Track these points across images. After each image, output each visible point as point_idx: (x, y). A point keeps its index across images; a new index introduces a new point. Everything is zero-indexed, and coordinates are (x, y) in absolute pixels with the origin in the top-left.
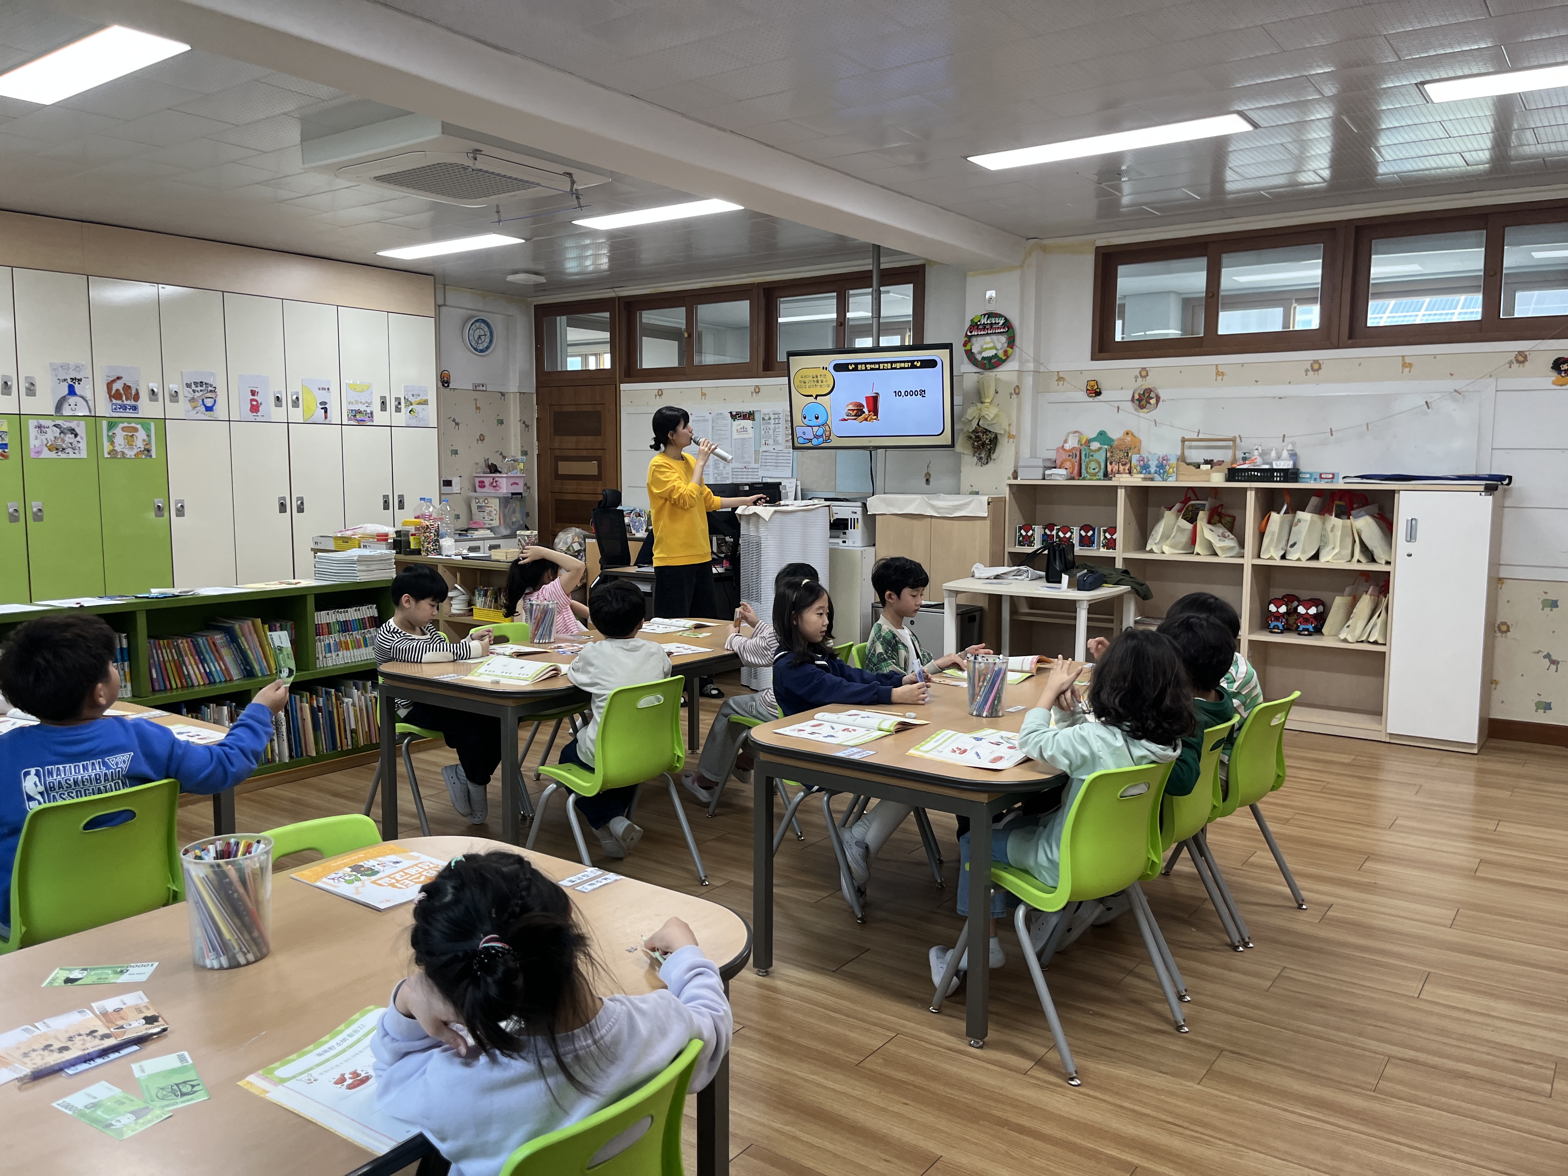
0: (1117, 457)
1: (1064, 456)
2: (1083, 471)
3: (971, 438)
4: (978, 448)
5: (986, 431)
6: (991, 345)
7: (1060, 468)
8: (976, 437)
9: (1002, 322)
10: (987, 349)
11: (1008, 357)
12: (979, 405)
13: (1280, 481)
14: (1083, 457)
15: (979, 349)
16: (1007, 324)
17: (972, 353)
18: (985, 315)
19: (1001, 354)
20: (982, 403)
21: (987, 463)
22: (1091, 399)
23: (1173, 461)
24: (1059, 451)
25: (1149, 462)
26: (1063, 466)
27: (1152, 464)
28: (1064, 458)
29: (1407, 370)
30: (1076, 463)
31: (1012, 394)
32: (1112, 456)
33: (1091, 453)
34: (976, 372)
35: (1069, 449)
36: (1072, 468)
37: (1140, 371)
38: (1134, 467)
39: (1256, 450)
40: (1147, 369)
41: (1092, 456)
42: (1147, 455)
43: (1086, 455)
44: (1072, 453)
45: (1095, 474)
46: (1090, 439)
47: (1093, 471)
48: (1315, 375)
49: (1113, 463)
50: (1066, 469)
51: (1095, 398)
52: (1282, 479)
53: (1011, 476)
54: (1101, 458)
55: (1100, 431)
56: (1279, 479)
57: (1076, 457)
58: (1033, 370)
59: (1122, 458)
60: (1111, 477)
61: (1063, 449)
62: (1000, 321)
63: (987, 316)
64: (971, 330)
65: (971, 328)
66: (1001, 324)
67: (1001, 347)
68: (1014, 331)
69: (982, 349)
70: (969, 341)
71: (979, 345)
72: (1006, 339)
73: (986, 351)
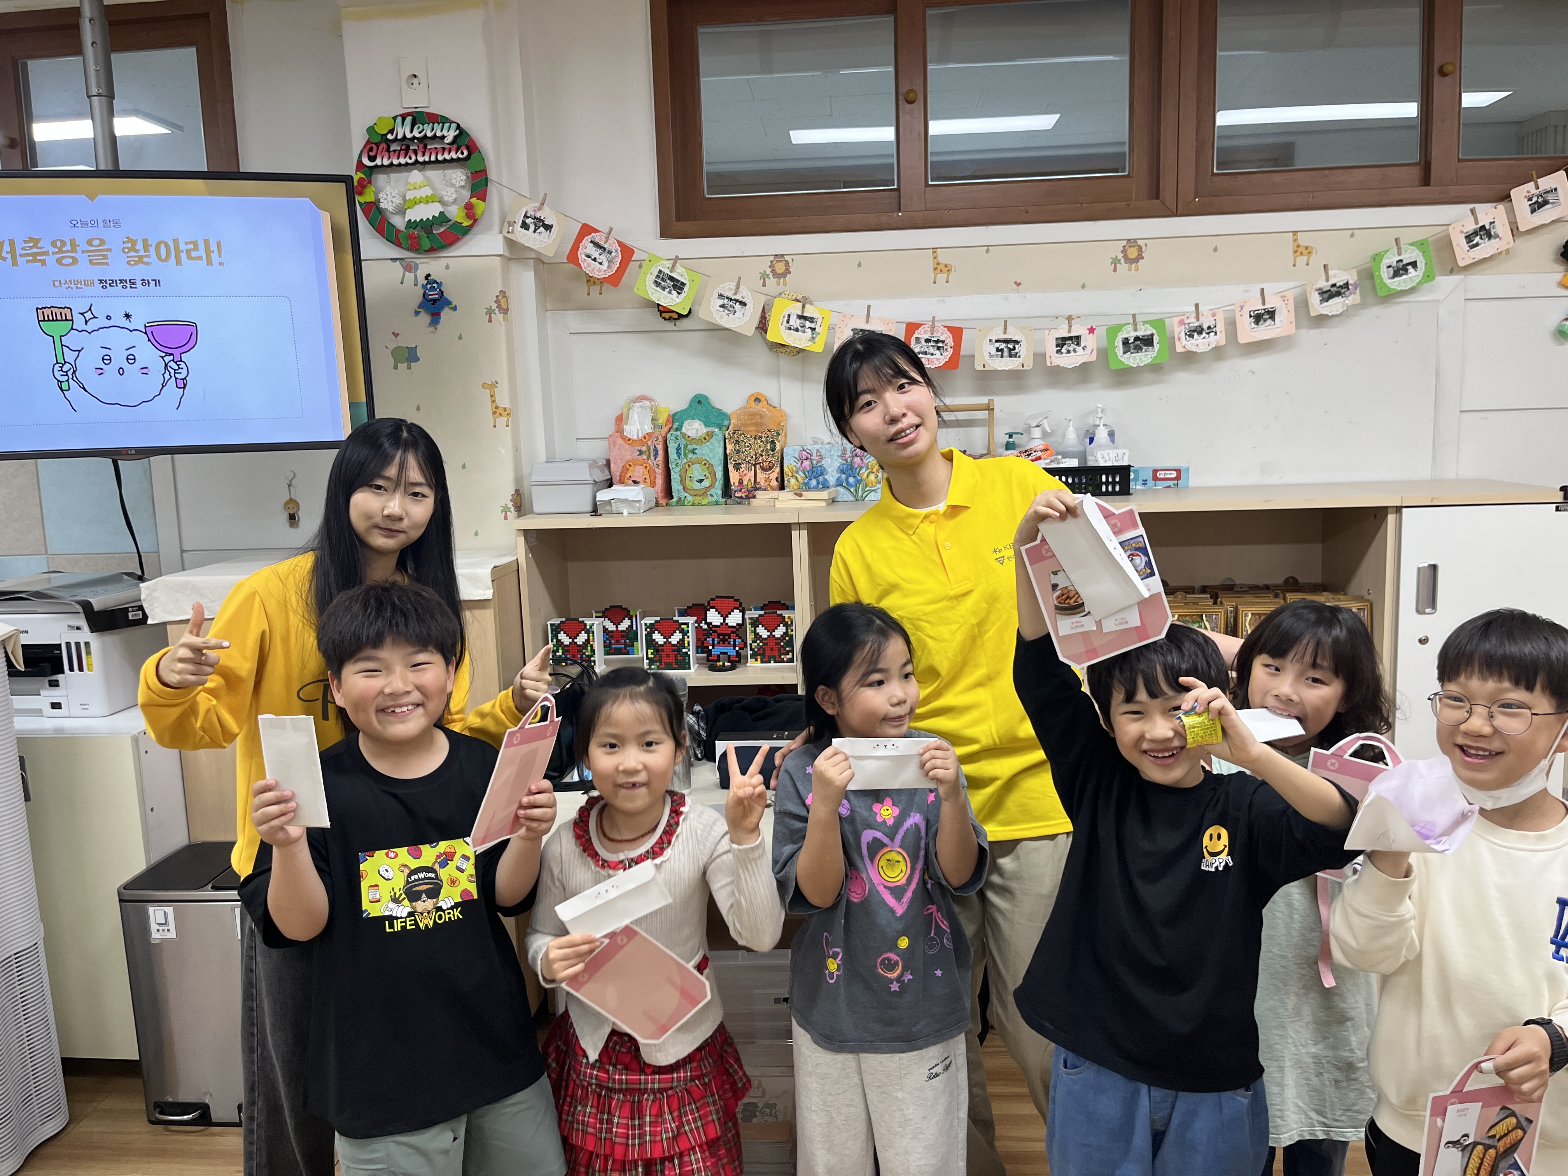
0: (749, 453)
1: (630, 454)
2: (676, 486)
6: (427, 192)
7: (622, 482)
9: (450, 135)
10: (416, 202)
11: (475, 220)
13: (1114, 493)
14: (673, 455)
15: (398, 201)
16: (462, 139)
17: (380, 210)
18: (404, 117)
19: (456, 213)
22: (669, 325)
24: (614, 443)
25: (823, 462)
26: (628, 476)
27: (830, 466)
28: (629, 457)
29: (1302, 260)
30: (657, 470)
31: (490, 312)
32: (738, 452)
33: (689, 447)
34: (394, 260)
35: (635, 437)
36: (648, 480)
37: (771, 262)
38: (790, 474)
39: (1037, 426)
40: (786, 258)
41: (693, 451)
42: (817, 447)
43: (678, 449)
44: (644, 448)
45: (704, 493)
46: (674, 415)
47: (698, 486)
48: (1137, 269)
49: (742, 466)
50: (635, 482)
51: (678, 323)
52: (1117, 488)
53: (510, 505)
54: (714, 456)
55: (696, 396)
56: (1110, 489)
57: (656, 455)
58: (534, 256)
59: (762, 455)
60: (741, 497)
61: (623, 438)
62: (445, 132)
63: (409, 119)
64: (372, 154)
65: (371, 149)
66: (448, 140)
67: (454, 196)
68: (483, 160)
69: (405, 201)
70: (370, 182)
71: (397, 191)
72: (464, 177)
73: (417, 206)
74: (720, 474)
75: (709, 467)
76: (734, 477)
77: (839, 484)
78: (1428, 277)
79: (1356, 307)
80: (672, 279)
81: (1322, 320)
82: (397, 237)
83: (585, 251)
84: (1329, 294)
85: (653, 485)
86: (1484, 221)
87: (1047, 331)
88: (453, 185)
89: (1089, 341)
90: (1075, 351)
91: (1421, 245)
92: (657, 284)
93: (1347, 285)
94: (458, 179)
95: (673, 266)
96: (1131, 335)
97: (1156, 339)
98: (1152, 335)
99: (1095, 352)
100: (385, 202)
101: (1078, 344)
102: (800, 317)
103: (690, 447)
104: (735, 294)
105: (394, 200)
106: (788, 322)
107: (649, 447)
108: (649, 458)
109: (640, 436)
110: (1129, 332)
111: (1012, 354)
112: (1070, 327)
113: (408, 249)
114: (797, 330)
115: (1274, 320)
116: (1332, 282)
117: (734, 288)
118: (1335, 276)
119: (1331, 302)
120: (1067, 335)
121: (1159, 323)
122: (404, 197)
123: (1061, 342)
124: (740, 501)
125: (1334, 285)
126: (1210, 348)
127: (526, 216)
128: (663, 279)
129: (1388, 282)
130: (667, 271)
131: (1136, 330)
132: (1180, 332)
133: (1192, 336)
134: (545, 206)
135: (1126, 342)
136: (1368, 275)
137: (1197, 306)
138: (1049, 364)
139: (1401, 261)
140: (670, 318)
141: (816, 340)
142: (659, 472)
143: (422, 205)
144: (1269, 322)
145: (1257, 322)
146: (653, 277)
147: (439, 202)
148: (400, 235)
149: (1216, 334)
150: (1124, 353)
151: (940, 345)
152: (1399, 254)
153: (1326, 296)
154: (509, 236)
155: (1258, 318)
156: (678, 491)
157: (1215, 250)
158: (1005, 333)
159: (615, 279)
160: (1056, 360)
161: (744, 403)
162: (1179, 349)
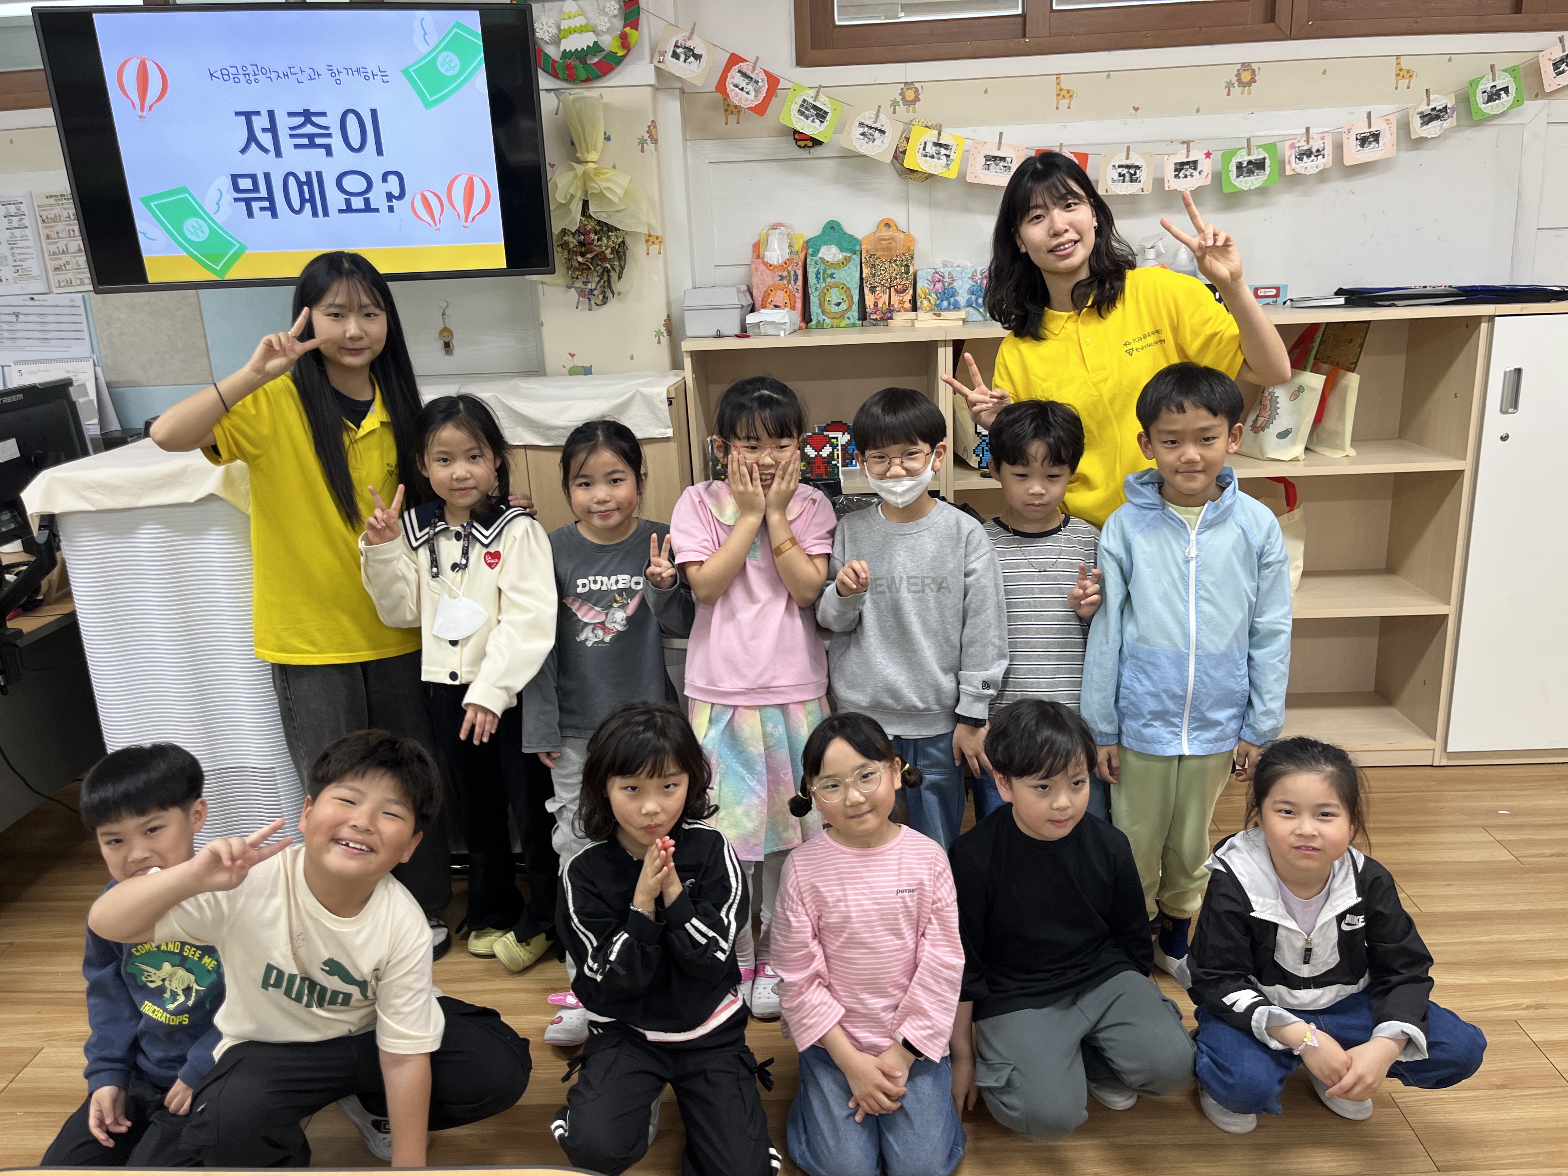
0: (884, 276)
1: (770, 279)
2: (815, 309)
4: (584, 269)
5: (605, 229)
6: (580, 21)
7: (764, 306)
8: (582, 243)
10: (570, 32)
11: (629, 50)
12: (580, 169)
14: (812, 280)
15: (553, 31)
19: (610, 42)
20: (579, 162)
21: (605, 300)
22: (804, 153)
24: (756, 268)
25: (955, 284)
26: (769, 301)
27: (961, 287)
28: (770, 283)
29: (1403, 83)
30: (797, 295)
31: (642, 142)
32: (874, 275)
33: (828, 270)
35: (775, 263)
36: (788, 305)
37: (902, 89)
38: (923, 296)
39: (1152, 248)
40: (916, 85)
41: (832, 276)
42: (950, 269)
43: (818, 274)
44: (785, 274)
45: (842, 315)
46: (809, 241)
47: (835, 309)
48: (1249, 93)
49: (878, 289)
50: (776, 306)
51: (812, 150)
53: (663, 329)
54: (851, 280)
55: (829, 223)
57: (796, 280)
58: (682, 85)
59: (896, 279)
60: (876, 319)
61: (765, 264)
67: (608, 25)
69: (560, 30)
71: (552, 21)
72: (618, 6)
73: (571, 36)
74: (856, 298)
75: (847, 290)
76: (869, 299)
77: (969, 304)
78: (1518, 102)
79: (1451, 130)
80: (815, 107)
81: (1421, 142)
82: (554, 68)
83: (733, 80)
85: (793, 308)
87: (1166, 157)
88: (606, 14)
89: (1205, 166)
90: (1192, 176)
91: (1514, 70)
92: (801, 113)
93: (1445, 108)
94: (612, 8)
95: (817, 95)
96: (1245, 159)
97: (1268, 163)
98: (1264, 159)
99: (1210, 176)
100: (541, 32)
101: (1195, 169)
102: (937, 144)
103: (829, 272)
104: (875, 122)
105: (550, 30)
106: (924, 149)
107: (789, 273)
108: (789, 283)
109: (781, 262)
110: (1242, 156)
111: (1133, 179)
112: (1188, 152)
113: (565, 80)
114: (932, 157)
115: (1378, 143)
116: (1432, 106)
117: (874, 116)
118: (1435, 100)
119: (1431, 125)
120: (1185, 160)
121: (1271, 147)
122: (559, 27)
123: (1180, 167)
124: (875, 323)
125: (1434, 109)
126: (1318, 170)
127: (676, 46)
128: (807, 109)
129: (1482, 107)
130: (810, 100)
131: (1249, 154)
132: (1290, 154)
133: (1301, 159)
134: (695, 36)
135: (1239, 166)
136: (1465, 100)
137: (1308, 129)
138: (1167, 189)
139: (1495, 86)
140: (805, 146)
141: (950, 167)
142: (799, 296)
143: (576, 35)
144: (1373, 144)
145: (1362, 145)
146: (797, 107)
147: (593, 31)
148: (556, 66)
149: (1324, 157)
150: (1238, 176)
152: (1494, 80)
153: (1426, 119)
154: (659, 65)
155: (1363, 141)
156: (817, 314)
157: (1324, 73)
158: (1127, 158)
159: (760, 109)
160: (1173, 184)
161: (874, 229)
162: (1288, 172)
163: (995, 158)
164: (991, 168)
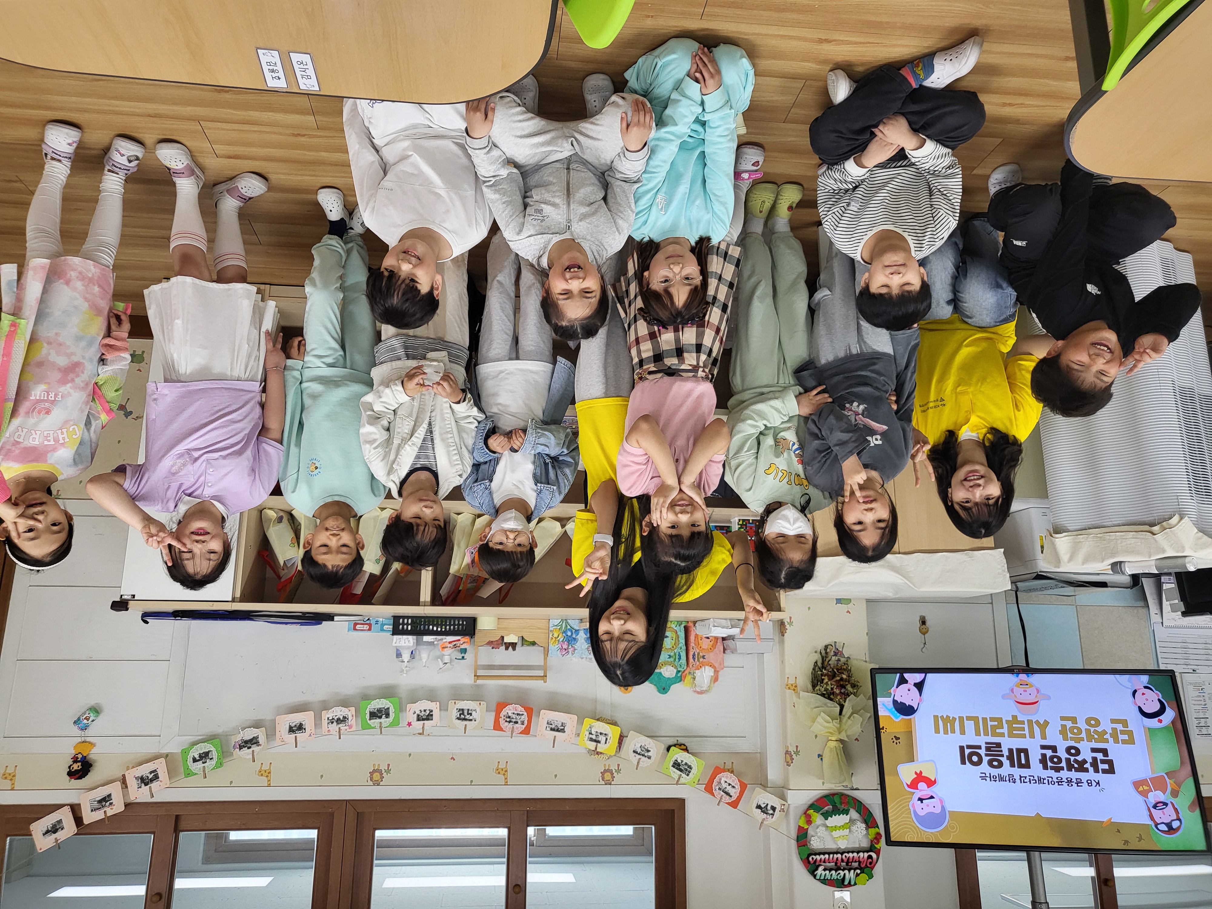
1: (711, 657)
2: (682, 634)
3: (854, 686)
4: (841, 670)
5: (829, 695)
6: (836, 834)
7: (716, 638)
8: (843, 687)
9: (820, 871)
10: (843, 827)
11: (805, 813)
12: (843, 736)
13: (404, 617)
14: (683, 655)
15: (854, 828)
16: (812, 868)
17: (865, 822)
18: (850, 884)
19: (817, 819)
20: (841, 741)
21: (826, 647)
22: (681, 740)
23: (554, 647)
24: (720, 664)
28: (711, 654)
29: (266, 767)
30: (694, 645)
31: (797, 752)
34: (857, 789)
35: (707, 667)
36: (699, 639)
37: (613, 780)
39: (446, 663)
40: (603, 783)
41: (670, 657)
43: (680, 658)
44: (701, 660)
46: (681, 681)
48: (375, 765)
50: (708, 638)
51: (676, 742)
52: (401, 621)
53: (788, 626)
55: (666, 693)
56: (406, 621)
57: (694, 655)
58: (768, 789)
61: (714, 667)
62: (824, 873)
63: (846, 883)
64: (870, 860)
65: (871, 863)
66: (821, 869)
67: (818, 830)
68: (799, 854)
69: (849, 828)
70: (872, 841)
71: (855, 835)
72: (812, 842)
73: (843, 824)
77: (577, 631)
78: (185, 752)
79: (234, 733)
80: (681, 770)
81: (257, 725)
83: (735, 791)
84: (253, 742)
85: (696, 636)
86: (145, 789)
87: (438, 725)
89: (413, 718)
90: (421, 711)
91: (189, 774)
92: (690, 767)
93: (241, 748)
95: (679, 778)
96: (383, 720)
97: (368, 716)
98: (370, 719)
99: (408, 710)
101: (418, 715)
102: (599, 742)
103: (672, 659)
104: (640, 759)
106: (607, 739)
107: (698, 660)
108: (699, 654)
109: (703, 668)
110: (385, 722)
111: (462, 711)
112: (423, 727)
113: (848, 796)
114: (601, 734)
115: (290, 726)
116: (251, 750)
117: (641, 762)
118: (247, 754)
119: (251, 737)
120: (425, 722)
121: (366, 727)
123: (429, 717)
125: (249, 748)
126: (332, 709)
127: (773, 815)
128: (686, 770)
129: (213, 749)
130: (683, 775)
131: (380, 723)
132: (352, 721)
133: (344, 717)
134: (760, 822)
135: (387, 715)
136: (225, 754)
137: (340, 738)
138: (438, 703)
139: (203, 763)
140: (680, 745)
141: (589, 726)
142: (692, 644)
144: (293, 725)
145: (301, 725)
146: (692, 771)
149: (328, 718)
150: (388, 708)
151: (508, 720)
152: (204, 767)
153: (254, 741)
154: (784, 802)
155: (300, 727)
156: (680, 631)
157: (322, 776)
158: (466, 725)
159: (718, 771)
160: (434, 706)
162: (352, 709)
163: (558, 730)
164: (560, 724)
